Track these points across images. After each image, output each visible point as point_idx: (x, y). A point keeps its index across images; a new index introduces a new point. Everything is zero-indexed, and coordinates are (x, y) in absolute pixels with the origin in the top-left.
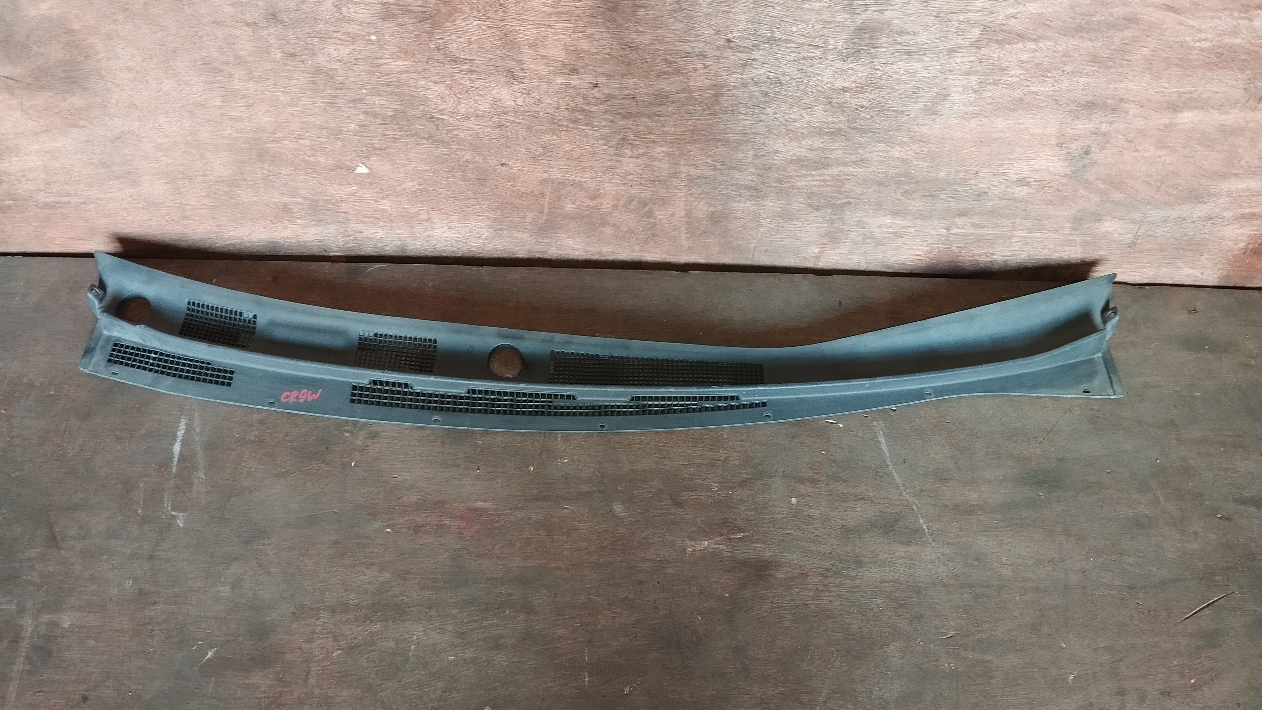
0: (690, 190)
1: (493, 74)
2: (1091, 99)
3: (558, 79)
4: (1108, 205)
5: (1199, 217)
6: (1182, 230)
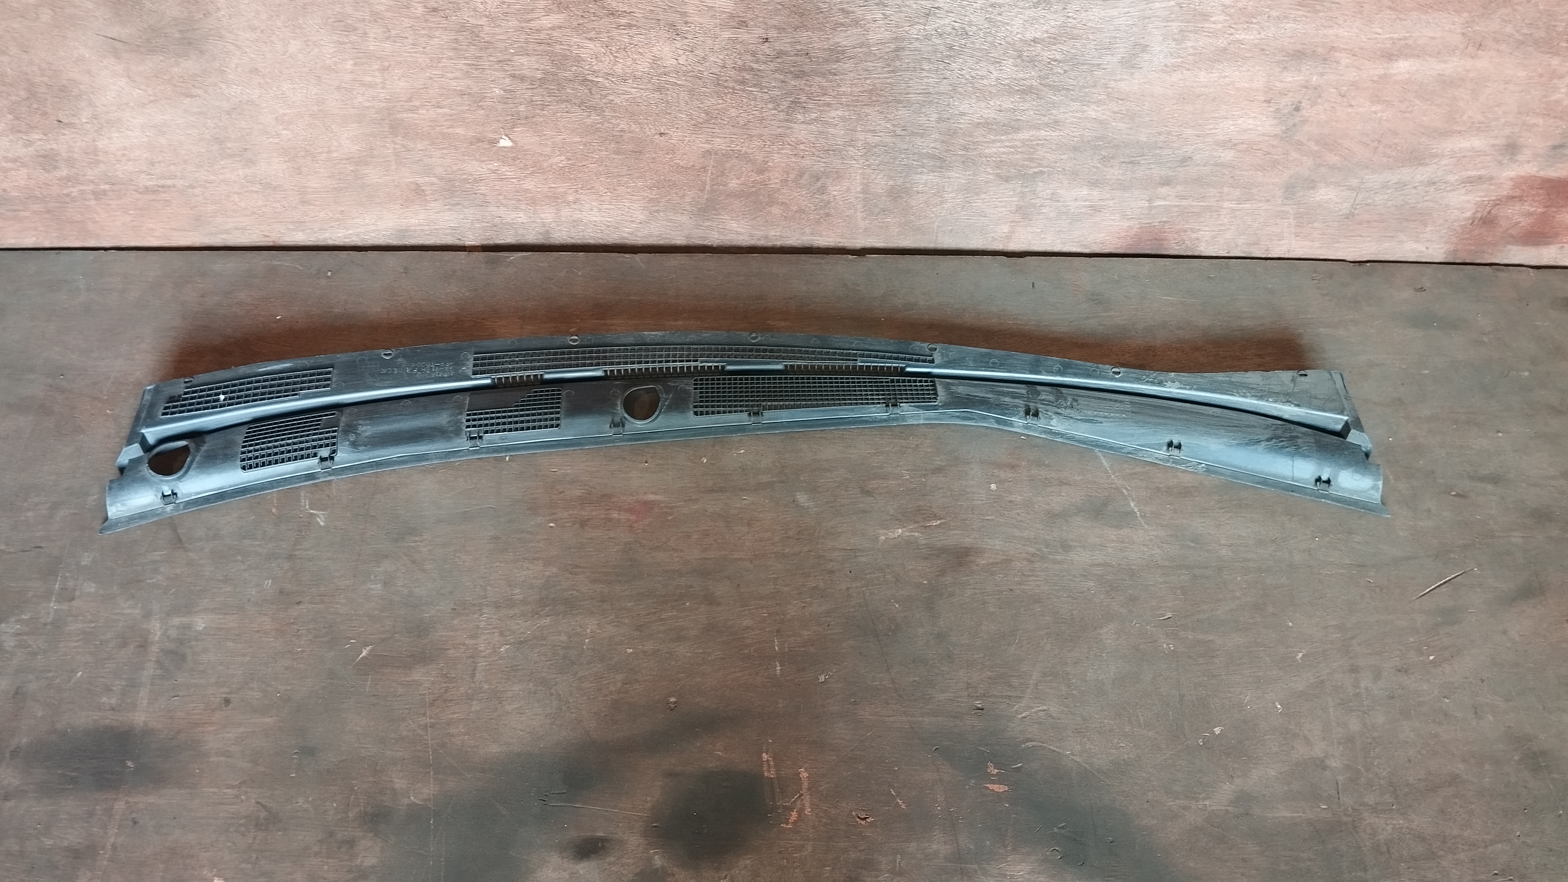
0: (867, 161)
1: (654, 29)
2: (1299, 47)
3: (725, 33)
4: (1322, 170)
5: (1421, 182)
6: (1404, 197)
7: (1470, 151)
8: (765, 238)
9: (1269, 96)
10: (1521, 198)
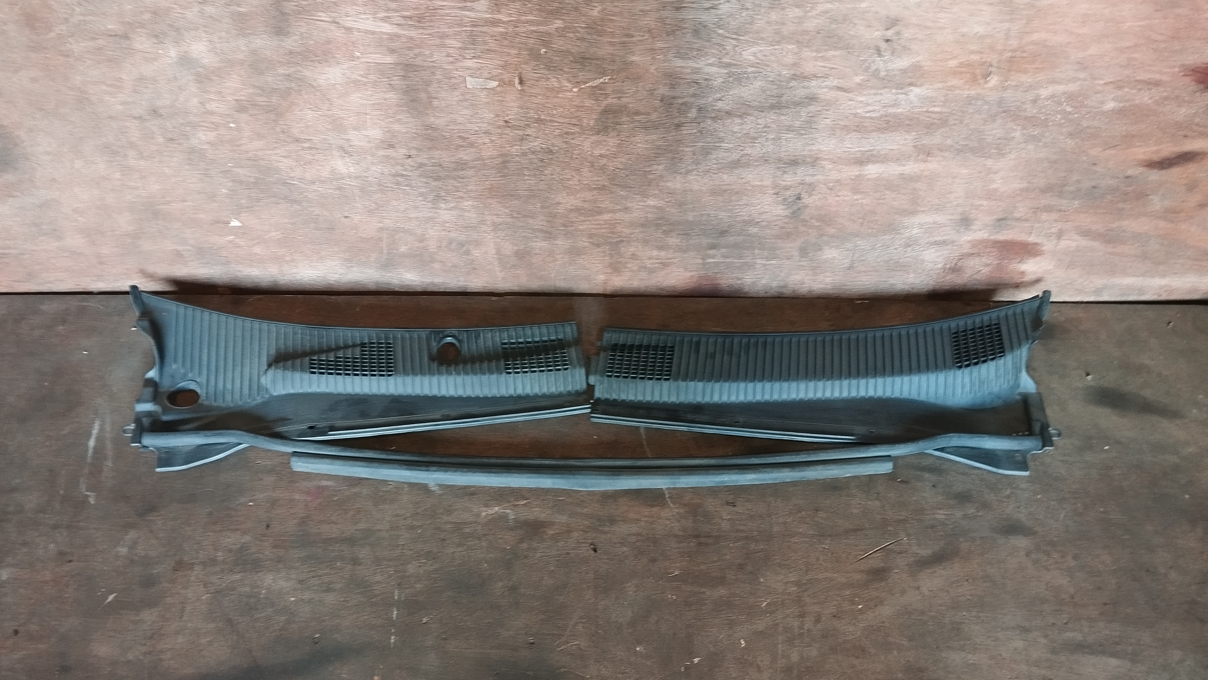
1: (327, 150)
2: (793, 158)
3: (380, 152)
4: (825, 238)
5: (899, 245)
6: (888, 255)
7: (933, 224)
8: (432, 284)
9: (777, 190)
10: (978, 255)
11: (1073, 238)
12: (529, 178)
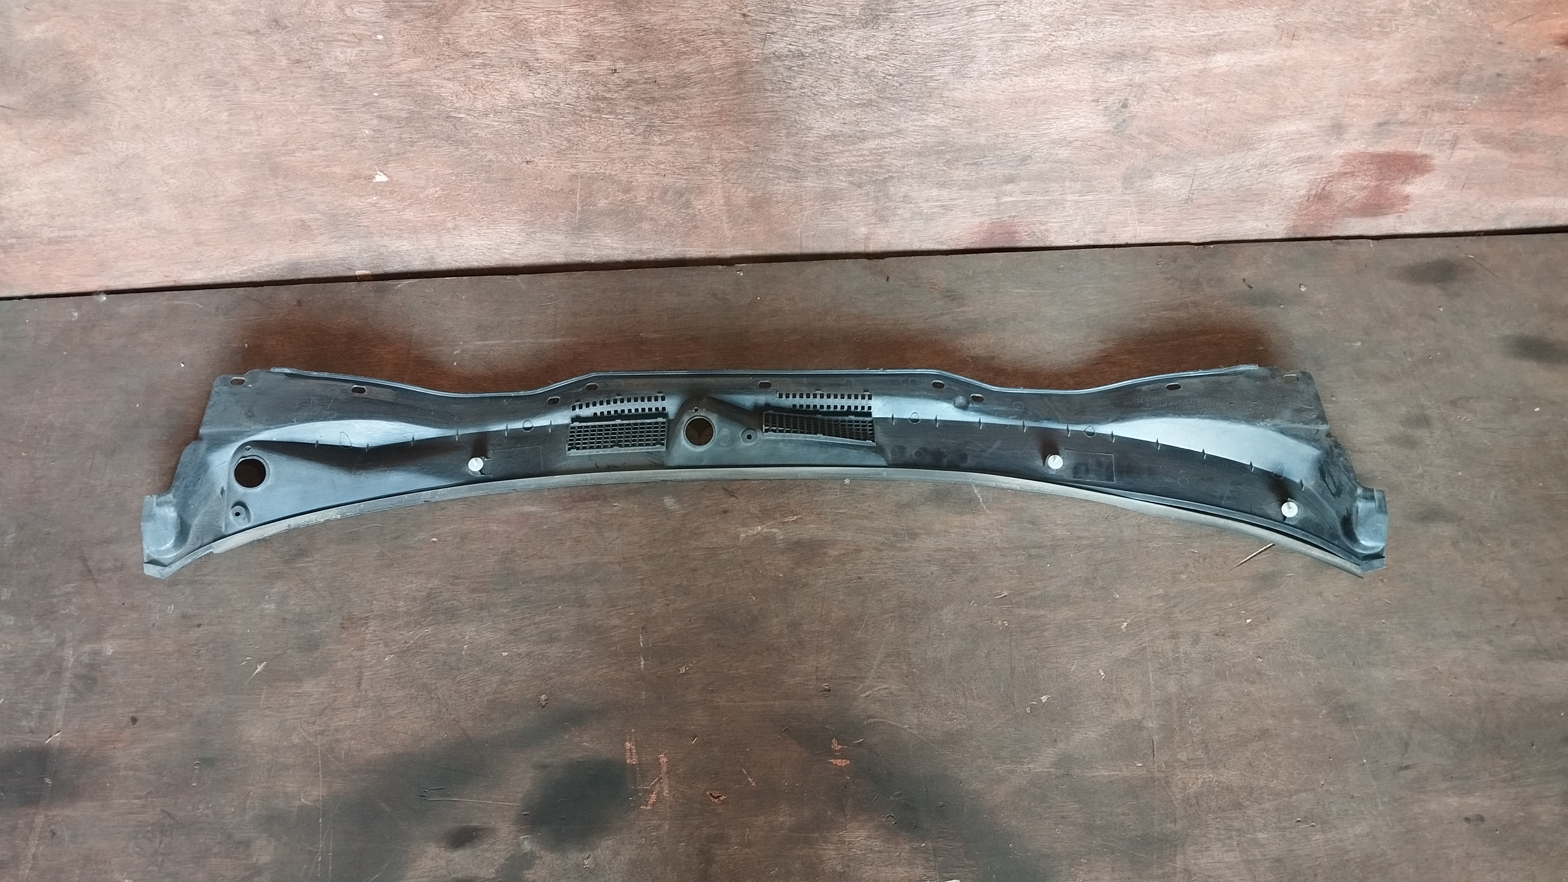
7: (1296, 134)
8: (640, 251)
9: (1096, 96)
10: (1353, 174)
11: (1471, 145)
12: (772, 94)
